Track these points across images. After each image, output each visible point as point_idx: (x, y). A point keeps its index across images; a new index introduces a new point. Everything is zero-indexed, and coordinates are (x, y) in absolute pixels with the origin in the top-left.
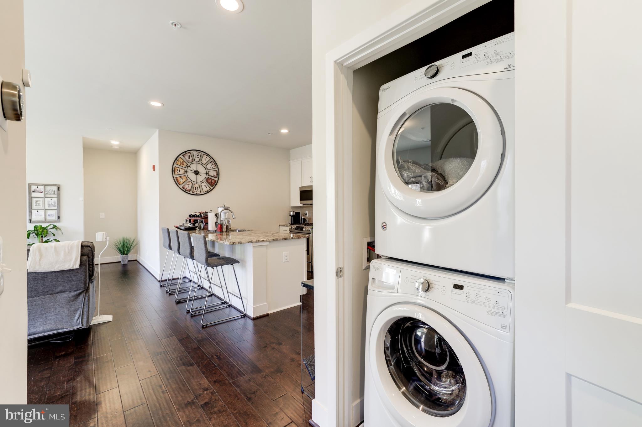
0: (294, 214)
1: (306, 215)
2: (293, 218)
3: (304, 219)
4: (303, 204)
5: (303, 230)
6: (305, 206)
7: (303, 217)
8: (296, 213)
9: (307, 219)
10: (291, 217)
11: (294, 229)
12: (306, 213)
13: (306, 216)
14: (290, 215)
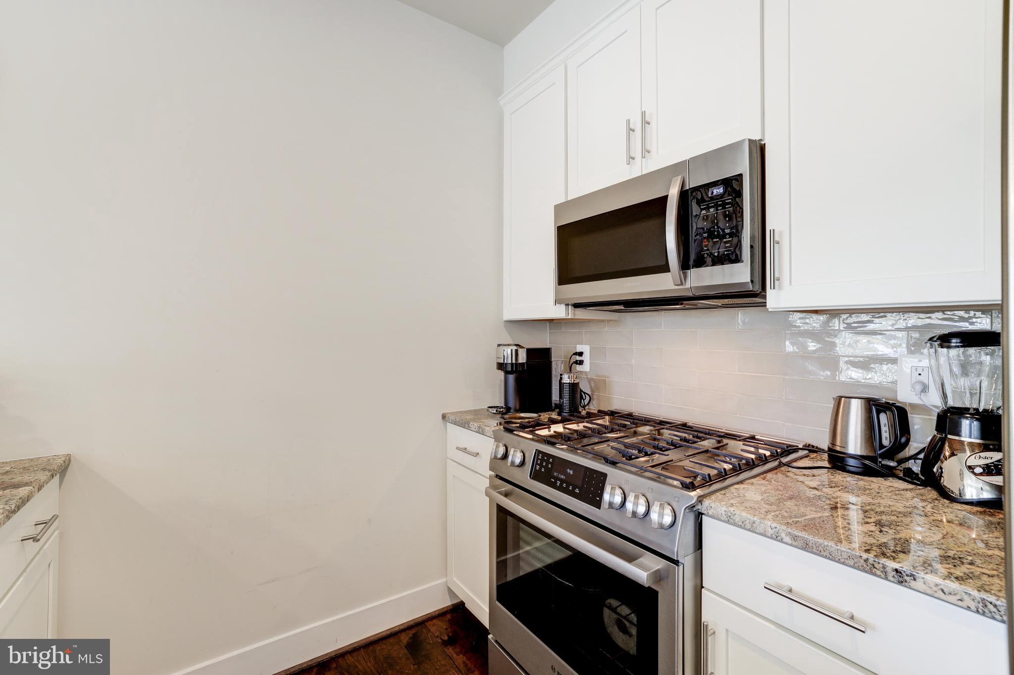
0: (523, 358)
1: (581, 363)
2: (517, 381)
3: (574, 387)
4: (577, 306)
5: (598, 504)
6: (581, 314)
7: (566, 379)
8: (530, 352)
9: (584, 387)
10: (507, 373)
11: (523, 463)
12: (581, 354)
13: (579, 368)
14: (501, 366)
